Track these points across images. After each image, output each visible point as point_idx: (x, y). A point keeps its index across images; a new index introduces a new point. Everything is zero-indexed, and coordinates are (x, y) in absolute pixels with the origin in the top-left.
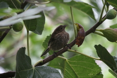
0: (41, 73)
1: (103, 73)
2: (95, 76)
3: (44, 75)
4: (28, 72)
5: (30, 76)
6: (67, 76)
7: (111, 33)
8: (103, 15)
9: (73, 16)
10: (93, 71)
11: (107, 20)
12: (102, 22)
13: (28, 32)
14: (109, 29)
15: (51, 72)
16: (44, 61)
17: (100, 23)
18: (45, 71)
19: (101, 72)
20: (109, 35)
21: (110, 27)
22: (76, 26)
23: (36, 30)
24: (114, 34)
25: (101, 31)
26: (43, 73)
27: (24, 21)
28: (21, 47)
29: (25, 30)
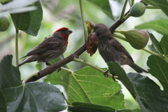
0: (34, 91)
1: (123, 93)
2: (113, 98)
3: (39, 95)
4: (16, 90)
5: (18, 96)
6: (73, 96)
7: (136, 37)
8: (126, 11)
9: (83, 7)
10: (110, 90)
11: (131, 17)
12: (124, 20)
13: (17, 31)
14: (134, 31)
15: (49, 91)
16: (39, 74)
17: (121, 21)
18: (40, 88)
19: (121, 91)
20: (134, 39)
21: (136, 27)
22: (86, 26)
23: (29, 30)
24: (140, 38)
25: (122, 33)
26: (36, 92)
27: (12, 15)
28: (6, 54)
29: (13, 29)
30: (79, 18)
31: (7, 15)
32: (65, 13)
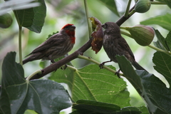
0: (38, 89)
1: (129, 90)
2: (118, 95)
3: (43, 93)
4: (19, 88)
5: (21, 93)
6: (77, 94)
7: (142, 33)
8: (131, 7)
10: (115, 87)
11: (136, 13)
12: (129, 16)
13: (20, 28)
14: (139, 27)
15: (53, 88)
16: (43, 71)
17: (126, 17)
18: (44, 86)
19: (126, 89)
20: (139, 35)
21: (141, 23)
22: (91, 22)
23: (32, 26)
24: (146, 34)
25: (127, 29)
26: (40, 90)
27: (15, 11)
28: (9, 51)
29: (16, 26)
30: (83, 14)
31: (10, 12)
32: (69, 9)
